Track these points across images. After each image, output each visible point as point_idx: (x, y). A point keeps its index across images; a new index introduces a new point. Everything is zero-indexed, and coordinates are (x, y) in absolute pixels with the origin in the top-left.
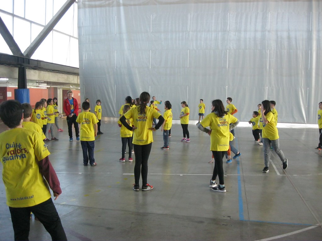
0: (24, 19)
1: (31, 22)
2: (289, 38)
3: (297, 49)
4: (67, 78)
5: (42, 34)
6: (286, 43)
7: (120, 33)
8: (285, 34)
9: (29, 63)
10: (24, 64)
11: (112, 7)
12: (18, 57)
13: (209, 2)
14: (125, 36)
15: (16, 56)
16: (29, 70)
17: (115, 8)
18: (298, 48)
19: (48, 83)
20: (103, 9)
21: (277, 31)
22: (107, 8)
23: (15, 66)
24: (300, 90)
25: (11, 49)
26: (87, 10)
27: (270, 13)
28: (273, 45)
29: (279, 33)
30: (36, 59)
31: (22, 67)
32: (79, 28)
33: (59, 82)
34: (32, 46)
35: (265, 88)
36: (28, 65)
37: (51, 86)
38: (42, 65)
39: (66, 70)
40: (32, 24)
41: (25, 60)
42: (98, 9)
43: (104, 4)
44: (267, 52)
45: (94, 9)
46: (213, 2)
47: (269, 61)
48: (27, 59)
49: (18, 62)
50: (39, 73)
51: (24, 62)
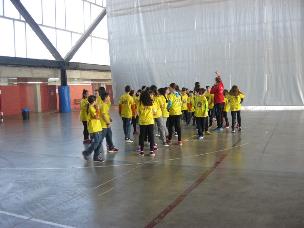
0: (65, 30)
1: (72, 32)
2: (285, 28)
3: (292, 37)
4: (107, 75)
5: (79, 41)
6: (282, 33)
7: (141, 35)
8: (281, 25)
9: (69, 66)
10: (64, 67)
11: (133, 14)
12: (59, 61)
13: (212, 2)
14: (144, 38)
15: (58, 61)
16: (70, 71)
17: (135, 15)
18: (294, 36)
19: (92, 80)
20: (126, 16)
21: (273, 22)
22: (129, 16)
23: (58, 68)
24: (297, 75)
25: (53, 56)
26: (114, 18)
27: (266, 6)
28: (270, 35)
29: (275, 25)
30: (75, 62)
31: (63, 69)
32: (109, 34)
33: (99, 79)
34: (71, 52)
35: (265, 75)
36: (68, 67)
37: (94, 83)
38: (81, 66)
39: (103, 68)
40: (73, 33)
41: (65, 64)
42: (122, 17)
43: (127, 12)
44: (265, 42)
45: (119, 17)
46: (214, 2)
47: (267, 50)
48: (67, 62)
49: (59, 65)
50: (80, 73)
51: (64, 65)
